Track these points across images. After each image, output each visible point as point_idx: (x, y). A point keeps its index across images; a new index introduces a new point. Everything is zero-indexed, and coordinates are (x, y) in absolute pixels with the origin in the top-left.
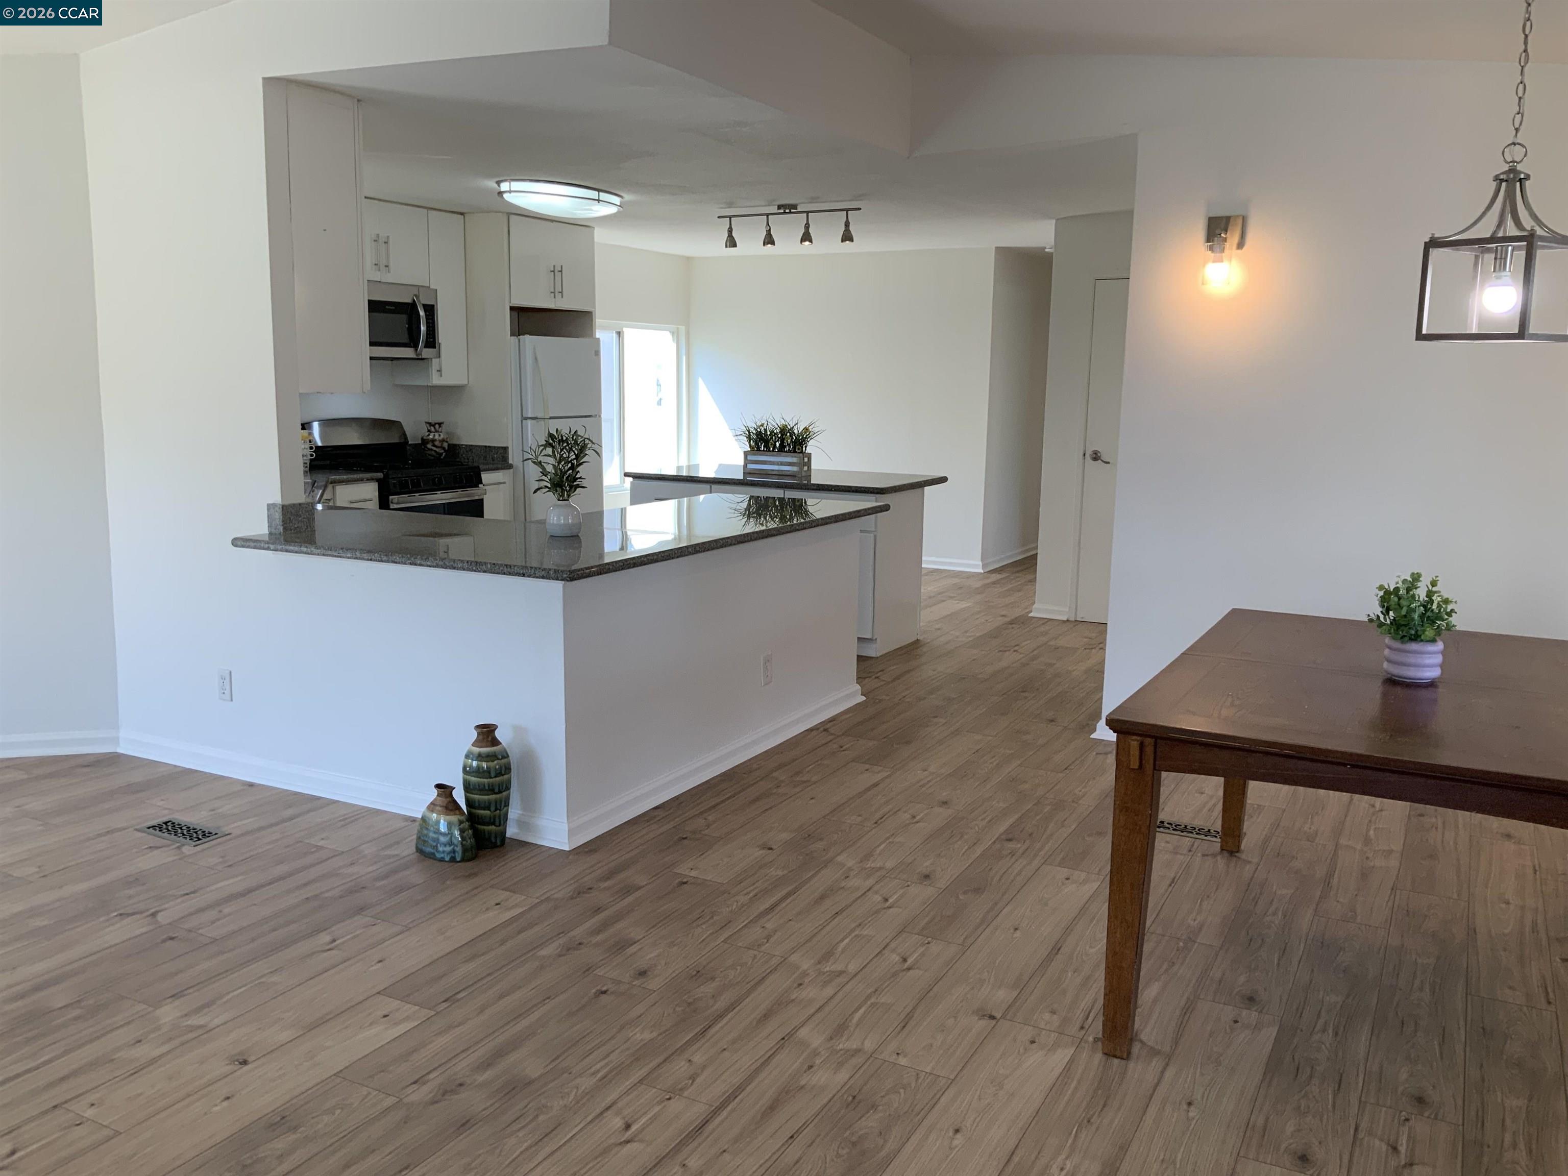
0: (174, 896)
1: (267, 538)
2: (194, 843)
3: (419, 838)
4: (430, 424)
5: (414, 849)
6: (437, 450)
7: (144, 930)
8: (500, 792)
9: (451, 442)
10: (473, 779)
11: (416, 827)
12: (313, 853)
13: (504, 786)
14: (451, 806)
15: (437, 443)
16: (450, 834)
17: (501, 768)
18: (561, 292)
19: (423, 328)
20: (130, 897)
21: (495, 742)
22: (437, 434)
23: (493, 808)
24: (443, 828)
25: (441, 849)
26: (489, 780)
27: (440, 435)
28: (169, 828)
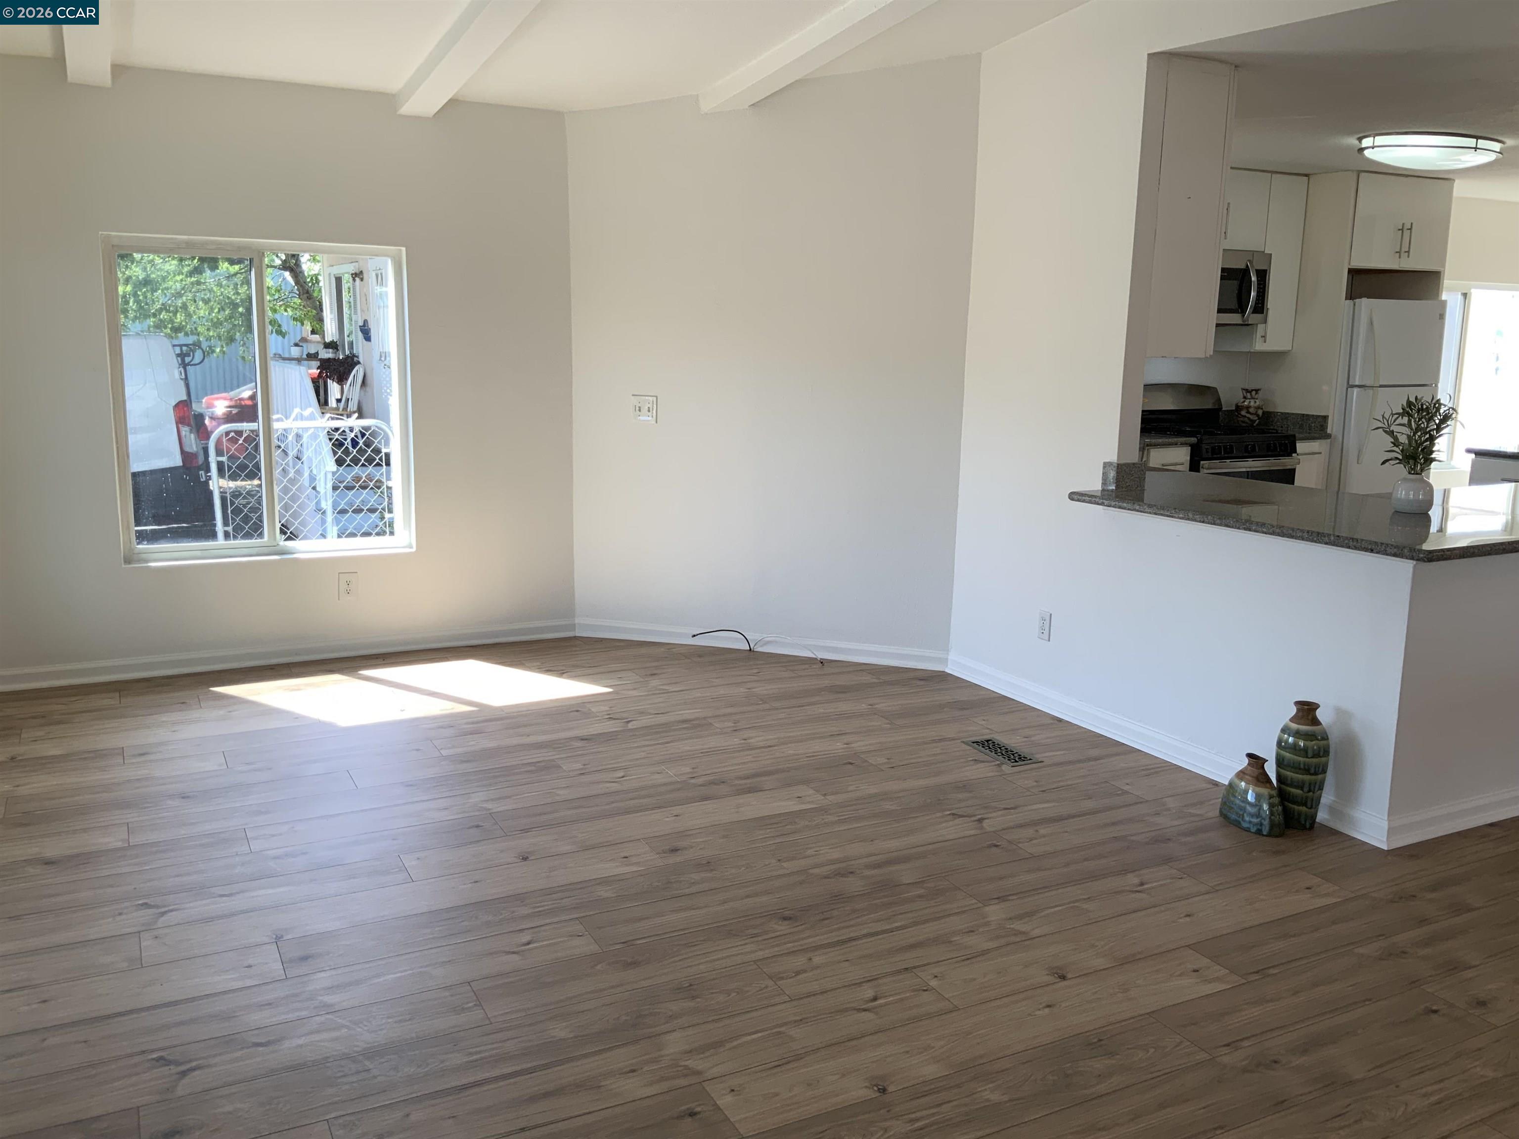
0: (996, 808)
1: (1099, 494)
2: (1012, 764)
3: (1224, 803)
4: (1247, 391)
5: (1217, 813)
6: (1251, 417)
7: (972, 832)
8: (1316, 774)
9: (1264, 410)
10: (1287, 755)
11: (1221, 793)
12: (1118, 795)
13: (1321, 769)
14: (1262, 779)
15: (1251, 410)
16: (1257, 805)
17: (1319, 748)
18: (1408, 252)
19: (1253, 294)
20: (960, 801)
21: (1315, 722)
22: (1252, 401)
23: (1306, 789)
24: (1250, 797)
25: (1247, 819)
26: (1305, 759)
27: (1255, 402)
28: (989, 745)
